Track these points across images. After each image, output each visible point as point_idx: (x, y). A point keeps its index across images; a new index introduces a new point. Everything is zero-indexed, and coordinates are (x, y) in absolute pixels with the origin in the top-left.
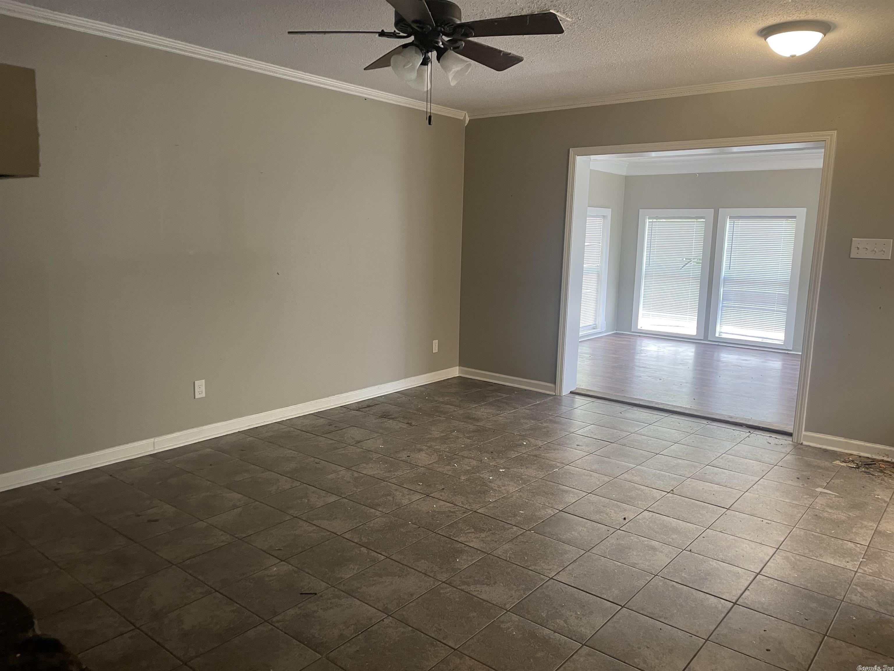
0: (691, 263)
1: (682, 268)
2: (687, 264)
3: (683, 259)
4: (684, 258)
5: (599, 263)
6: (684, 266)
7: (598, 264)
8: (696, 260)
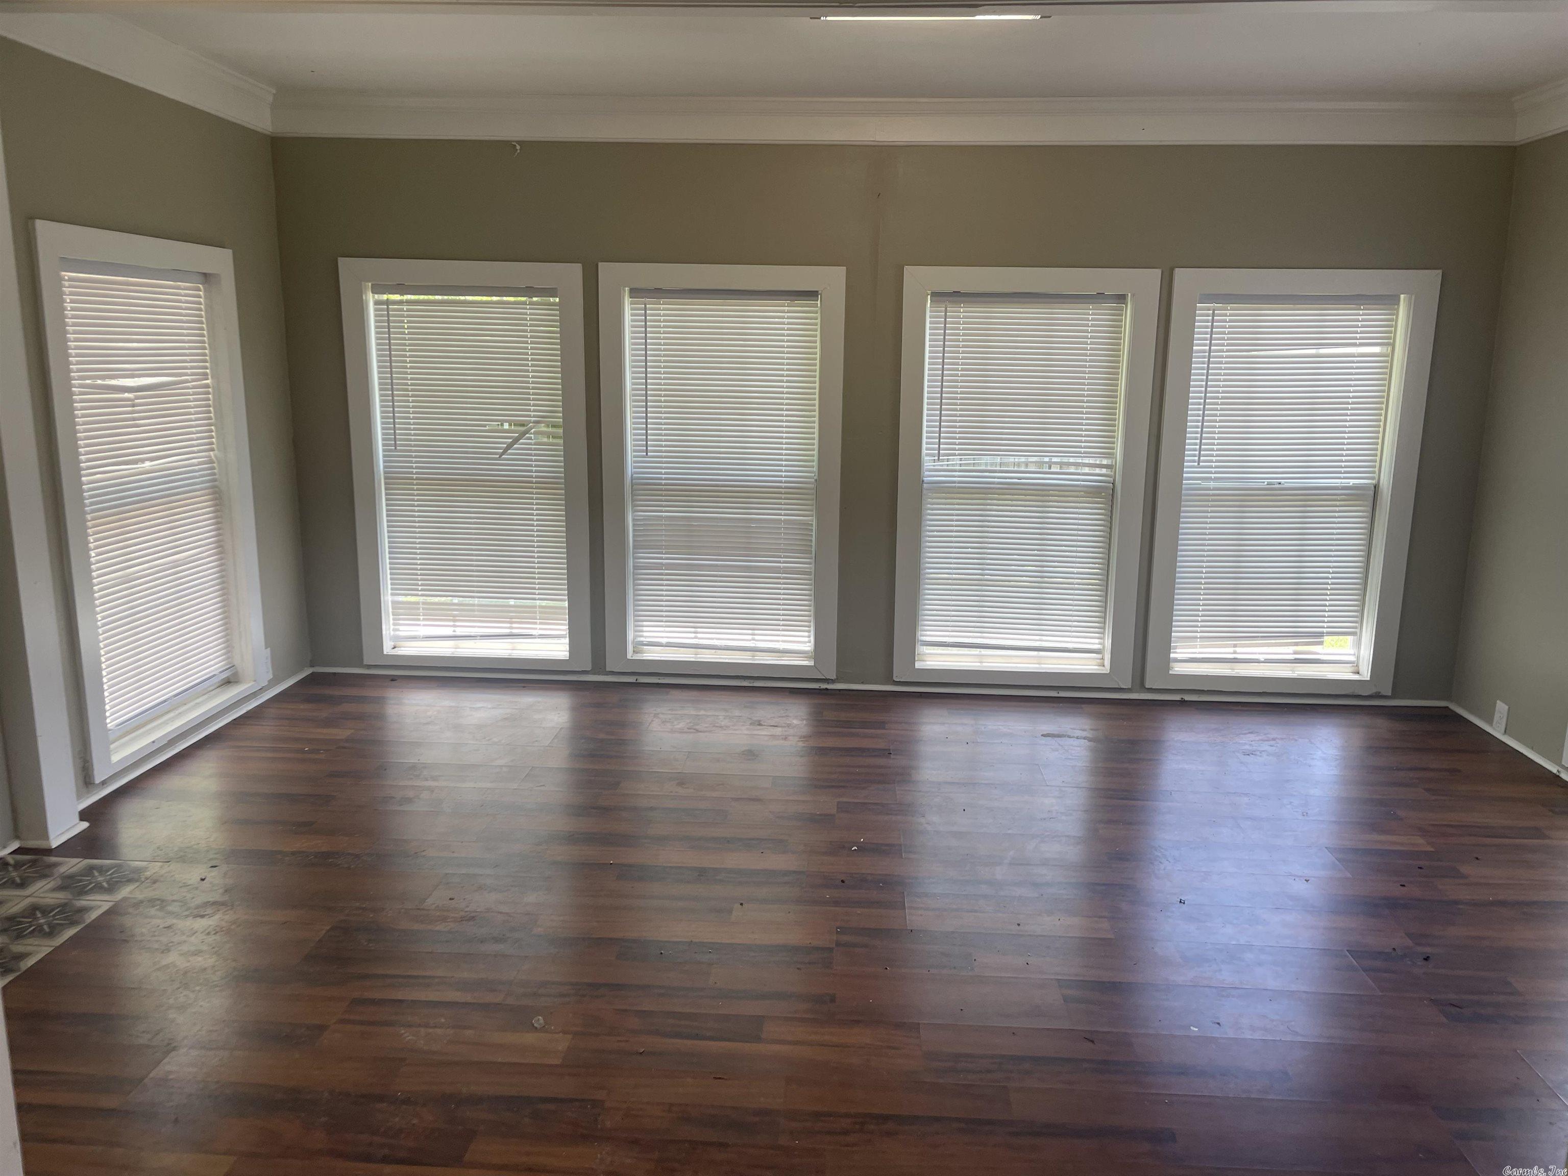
0: (530, 439)
1: (503, 454)
2: (516, 441)
3: (502, 425)
4: (506, 421)
5: (212, 450)
6: (510, 446)
7: (212, 453)
8: (543, 428)
